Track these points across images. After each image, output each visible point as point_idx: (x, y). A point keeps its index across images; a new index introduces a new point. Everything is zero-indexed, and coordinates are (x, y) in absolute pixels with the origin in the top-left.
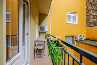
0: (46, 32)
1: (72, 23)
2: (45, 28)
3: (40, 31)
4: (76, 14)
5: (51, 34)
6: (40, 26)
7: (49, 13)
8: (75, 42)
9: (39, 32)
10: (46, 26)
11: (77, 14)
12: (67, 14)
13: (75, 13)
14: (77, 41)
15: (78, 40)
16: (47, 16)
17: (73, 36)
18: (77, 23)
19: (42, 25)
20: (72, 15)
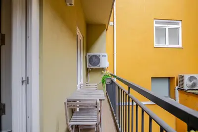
0: (103, 69)
1: (167, 45)
2: (102, 59)
3: (90, 66)
4: (177, 24)
5: (115, 74)
6: (88, 54)
7: (111, 23)
8: (177, 92)
9: (87, 69)
10: (103, 54)
11: (180, 23)
12: (155, 25)
13: (176, 21)
14: (182, 90)
15: (186, 88)
16: (107, 30)
17: (170, 79)
18: (180, 45)
19: (95, 52)
20: (167, 27)
